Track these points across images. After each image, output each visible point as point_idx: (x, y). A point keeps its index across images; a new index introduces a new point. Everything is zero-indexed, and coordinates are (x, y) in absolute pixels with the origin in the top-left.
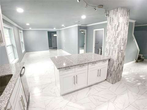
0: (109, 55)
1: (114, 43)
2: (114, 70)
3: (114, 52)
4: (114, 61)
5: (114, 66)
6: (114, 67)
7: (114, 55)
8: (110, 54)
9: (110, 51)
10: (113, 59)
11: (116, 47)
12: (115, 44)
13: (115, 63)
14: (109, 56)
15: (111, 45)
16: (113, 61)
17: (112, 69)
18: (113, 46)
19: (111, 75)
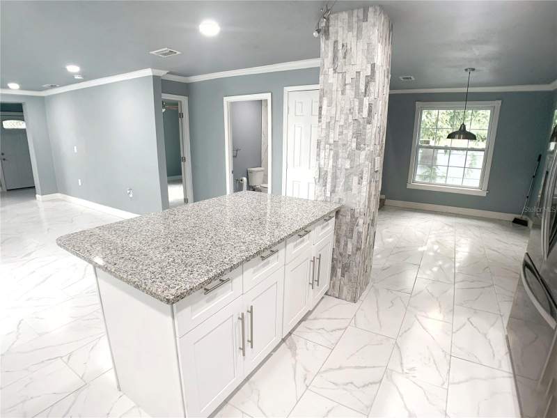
0: (333, 191)
1: (354, 145)
2: (358, 249)
3: (356, 179)
4: (356, 215)
5: (359, 234)
6: (359, 237)
7: (355, 191)
8: (340, 188)
9: (335, 177)
10: (353, 206)
11: (362, 161)
12: (358, 148)
13: (361, 221)
14: (336, 198)
15: (341, 155)
16: (353, 216)
17: (350, 246)
18: (351, 157)
19: (346, 268)
